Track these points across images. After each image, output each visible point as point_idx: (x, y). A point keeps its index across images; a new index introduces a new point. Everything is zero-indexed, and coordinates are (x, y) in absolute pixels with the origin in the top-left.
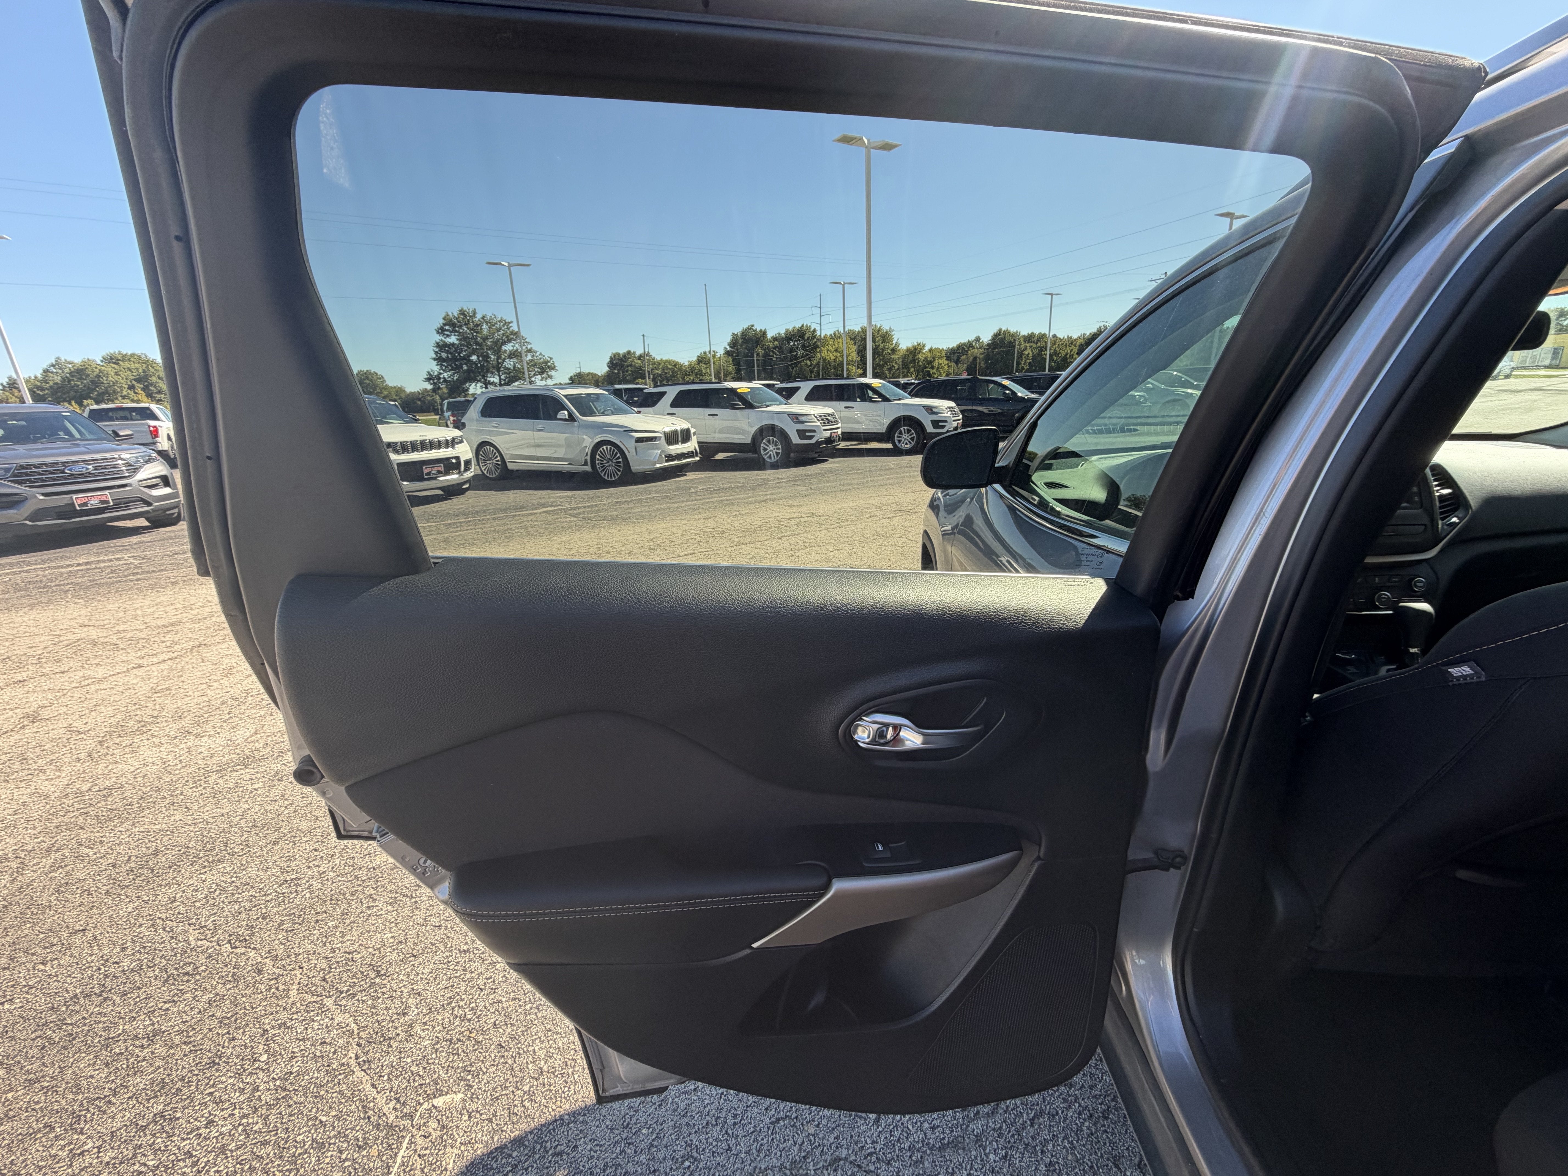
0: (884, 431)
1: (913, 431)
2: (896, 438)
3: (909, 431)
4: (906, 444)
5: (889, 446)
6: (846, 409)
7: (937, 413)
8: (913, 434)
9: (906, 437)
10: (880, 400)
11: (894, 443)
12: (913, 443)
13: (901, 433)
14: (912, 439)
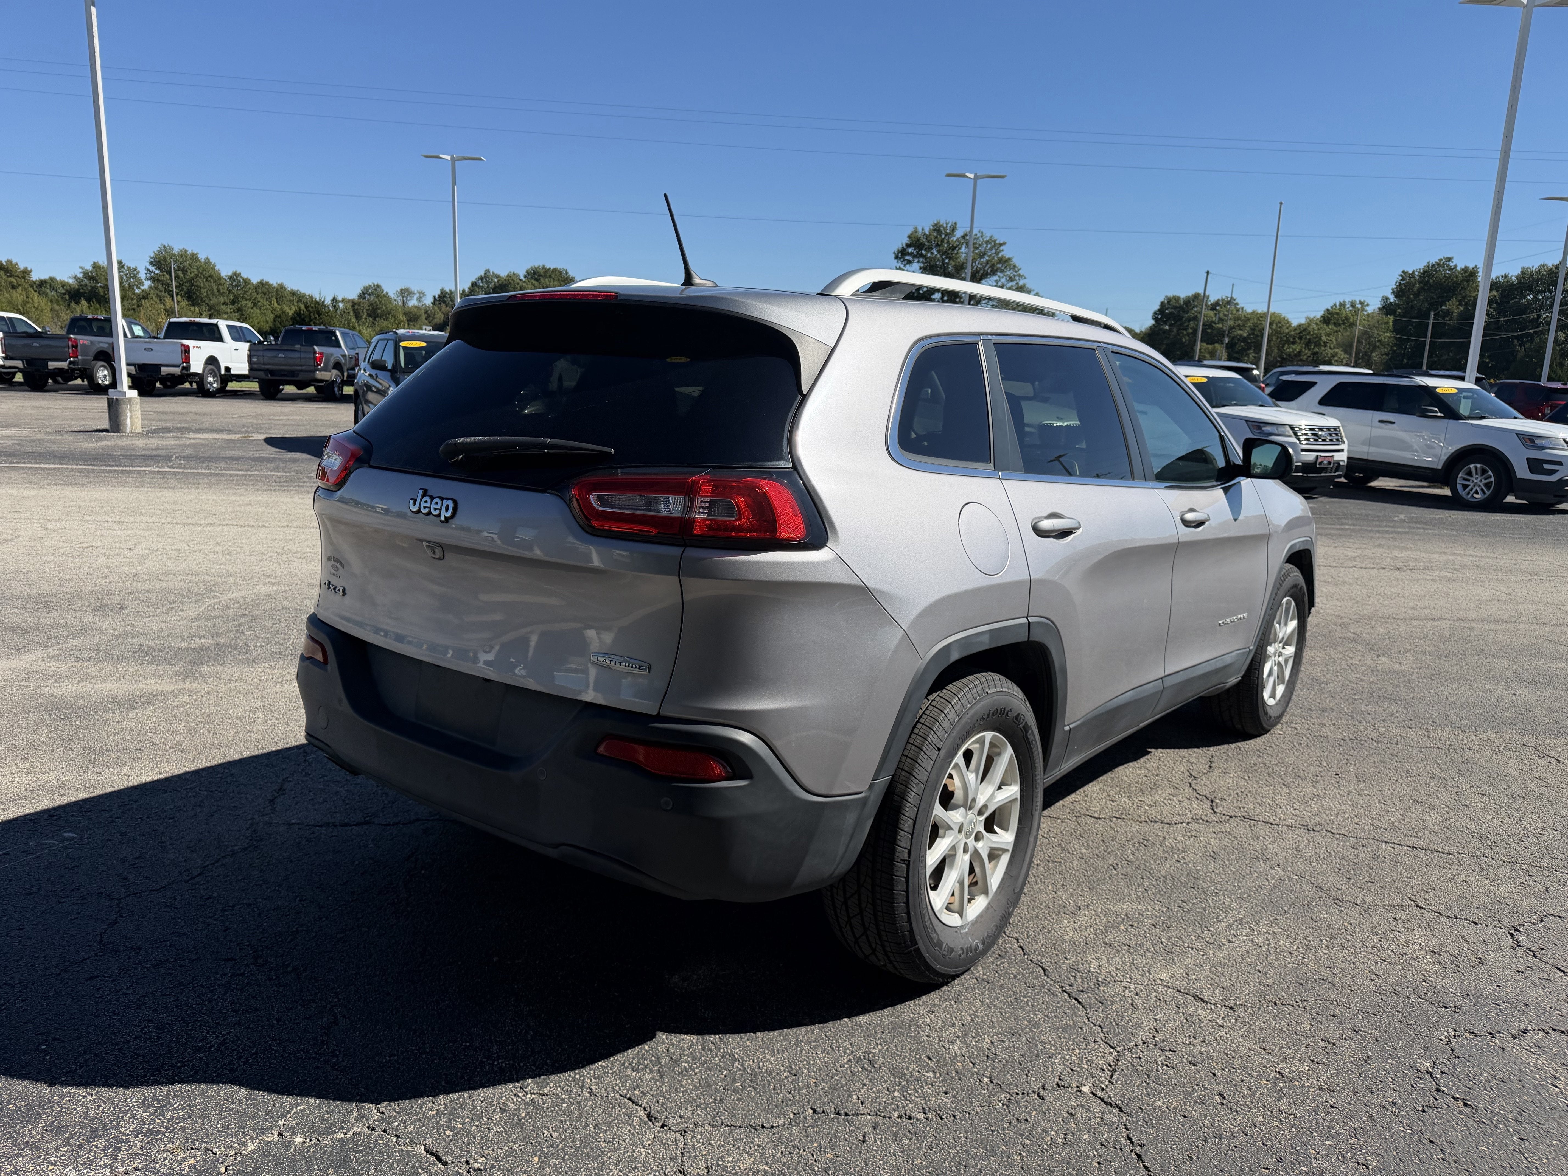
0: (1440, 467)
1: (1490, 473)
2: (1459, 481)
3: (1484, 472)
4: (1477, 492)
5: (1446, 492)
6: (1382, 425)
7: (1543, 448)
8: (1490, 477)
9: (1477, 481)
10: (1442, 415)
11: (1454, 490)
12: (1488, 493)
13: (1469, 473)
14: (1488, 486)
